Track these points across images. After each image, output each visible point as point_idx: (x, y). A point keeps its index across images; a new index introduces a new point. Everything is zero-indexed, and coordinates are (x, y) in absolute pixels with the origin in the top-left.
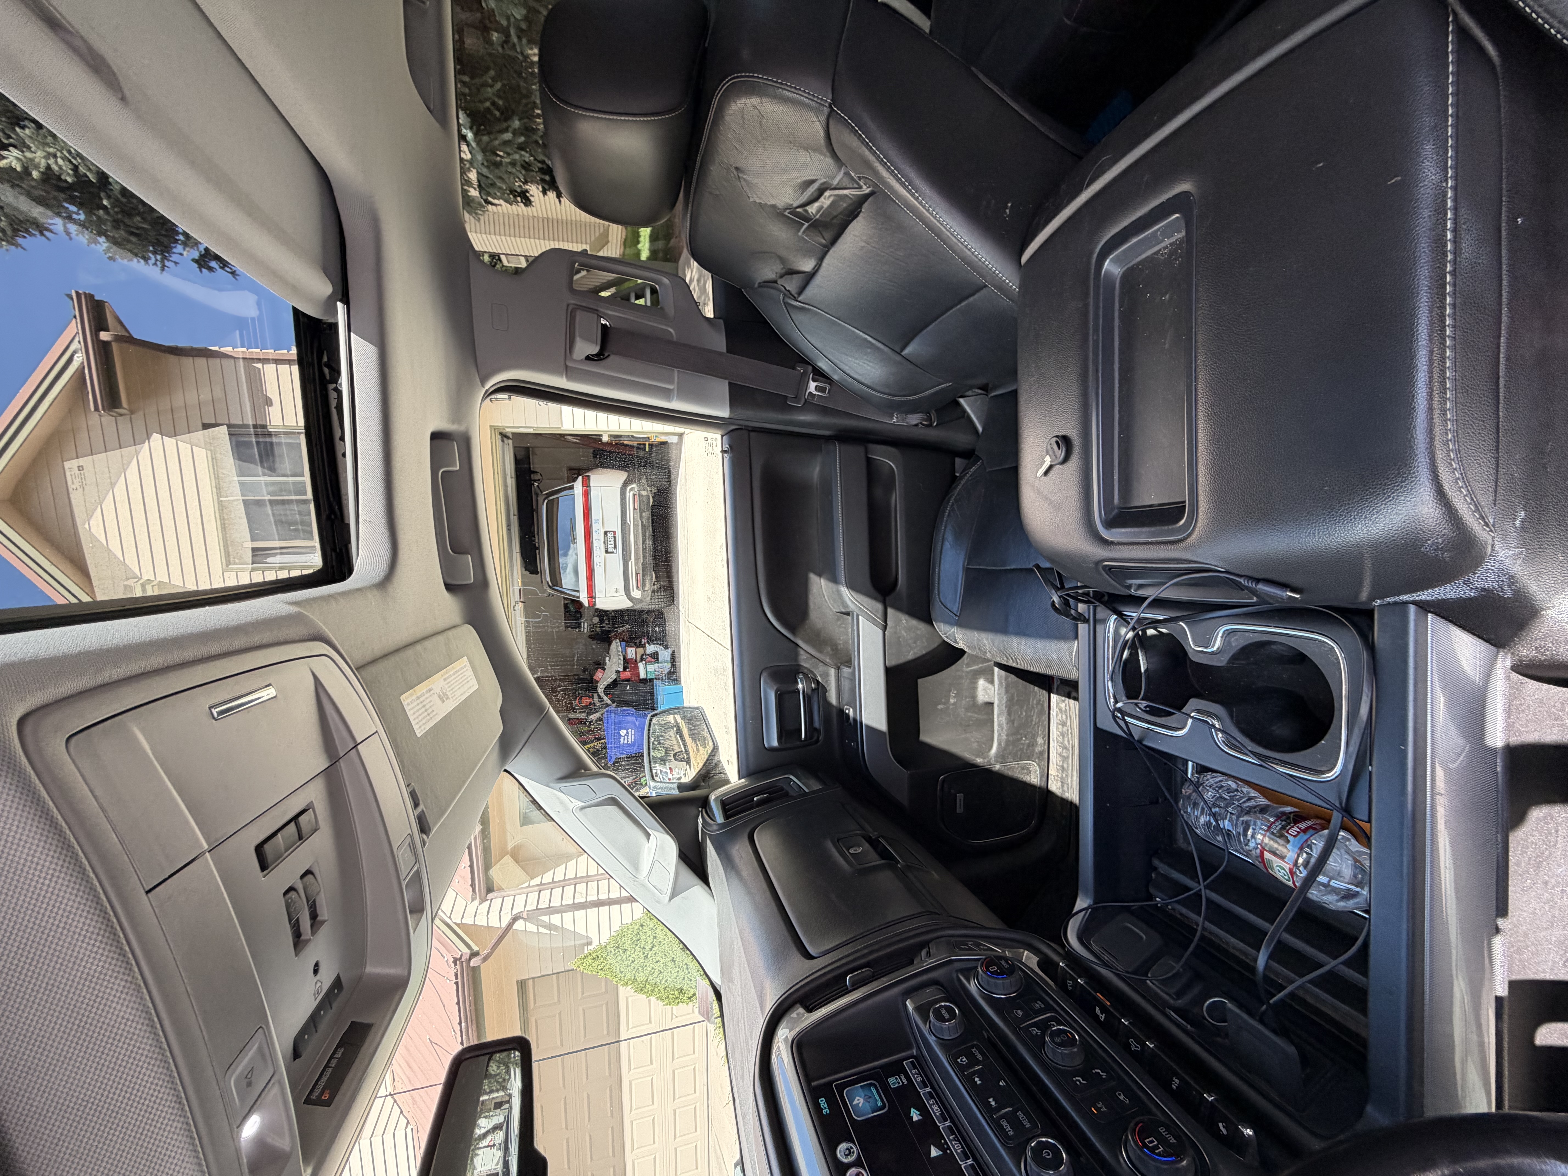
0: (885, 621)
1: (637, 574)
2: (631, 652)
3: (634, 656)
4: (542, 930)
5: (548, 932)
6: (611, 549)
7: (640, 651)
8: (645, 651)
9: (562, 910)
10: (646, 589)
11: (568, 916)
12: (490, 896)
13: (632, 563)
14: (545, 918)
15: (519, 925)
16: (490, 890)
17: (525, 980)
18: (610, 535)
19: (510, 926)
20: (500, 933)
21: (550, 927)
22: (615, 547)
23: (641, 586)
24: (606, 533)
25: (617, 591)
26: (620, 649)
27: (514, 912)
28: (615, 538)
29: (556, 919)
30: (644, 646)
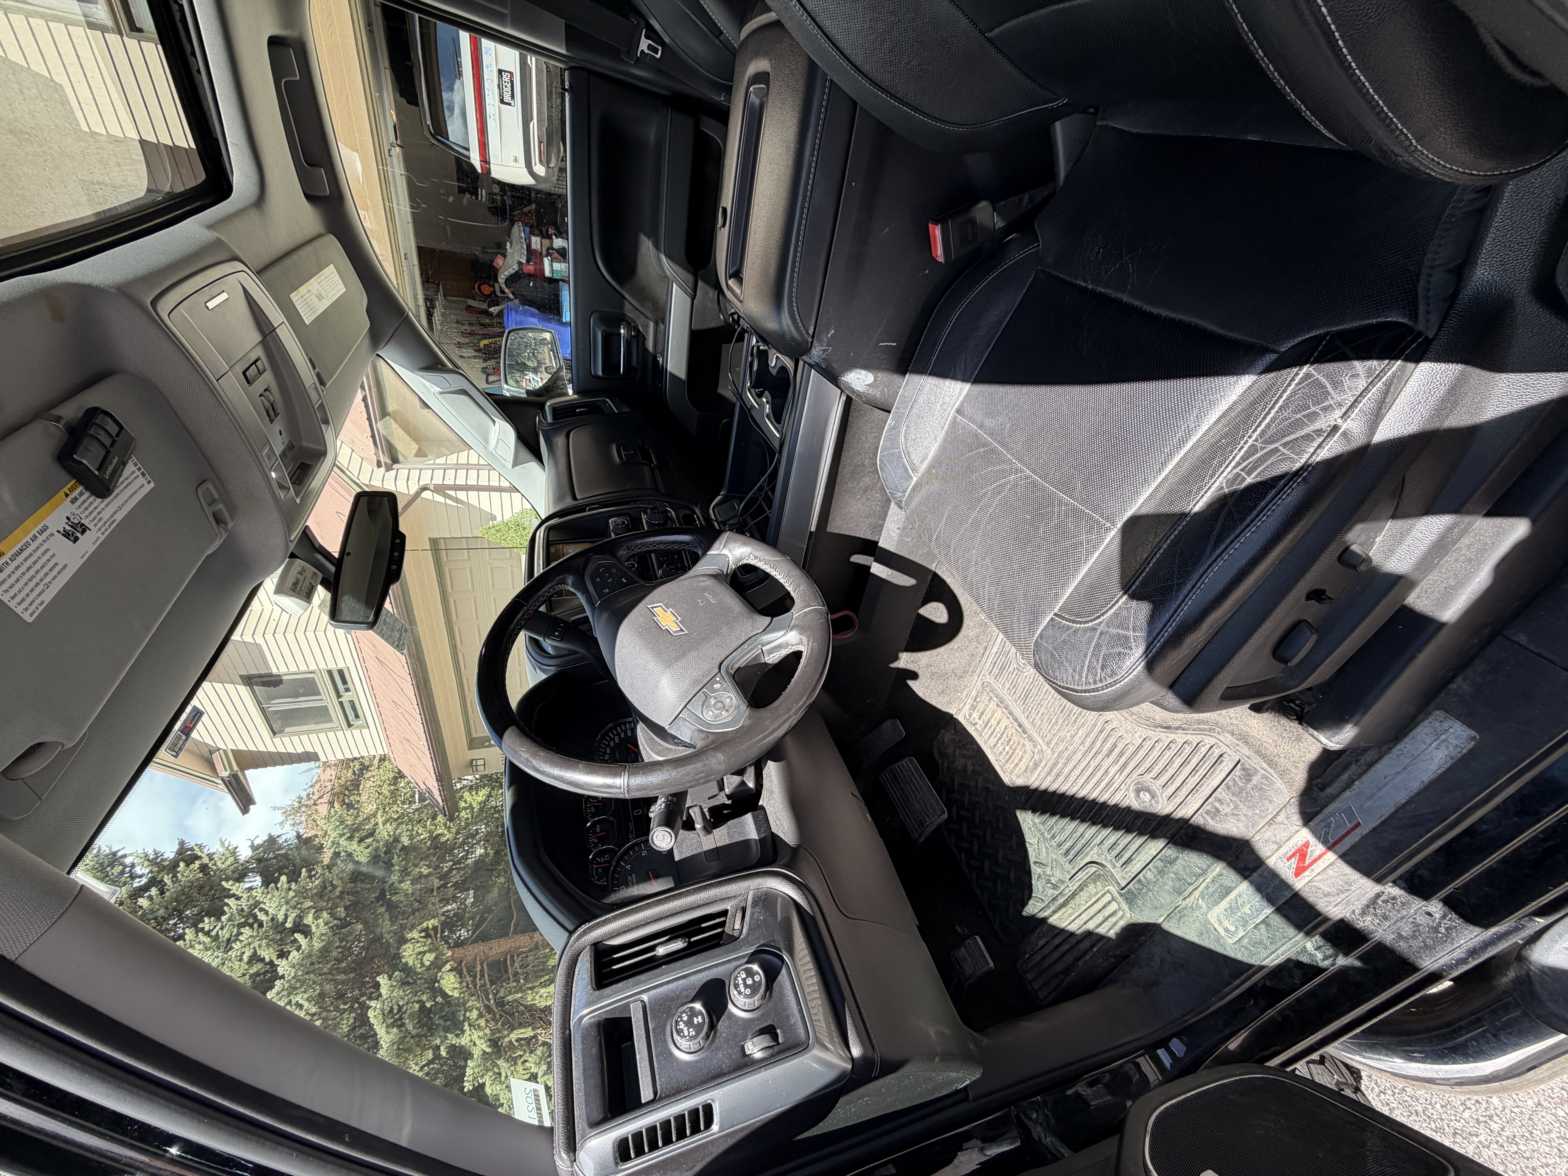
0: (695, 291)
1: (540, 142)
2: (536, 242)
3: (539, 247)
4: (449, 502)
5: (455, 504)
6: (507, 98)
7: (546, 242)
8: (552, 243)
9: (467, 488)
10: (552, 165)
11: (473, 494)
12: (395, 466)
13: (534, 125)
14: (452, 493)
15: (426, 495)
16: (395, 460)
17: (437, 539)
18: (506, 77)
19: (418, 494)
20: (409, 498)
21: (456, 500)
22: (513, 97)
23: (546, 161)
24: (500, 72)
25: (516, 160)
26: (523, 235)
27: (422, 483)
28: (512, 82)
29: (461, 495)
30: (550, 237)
